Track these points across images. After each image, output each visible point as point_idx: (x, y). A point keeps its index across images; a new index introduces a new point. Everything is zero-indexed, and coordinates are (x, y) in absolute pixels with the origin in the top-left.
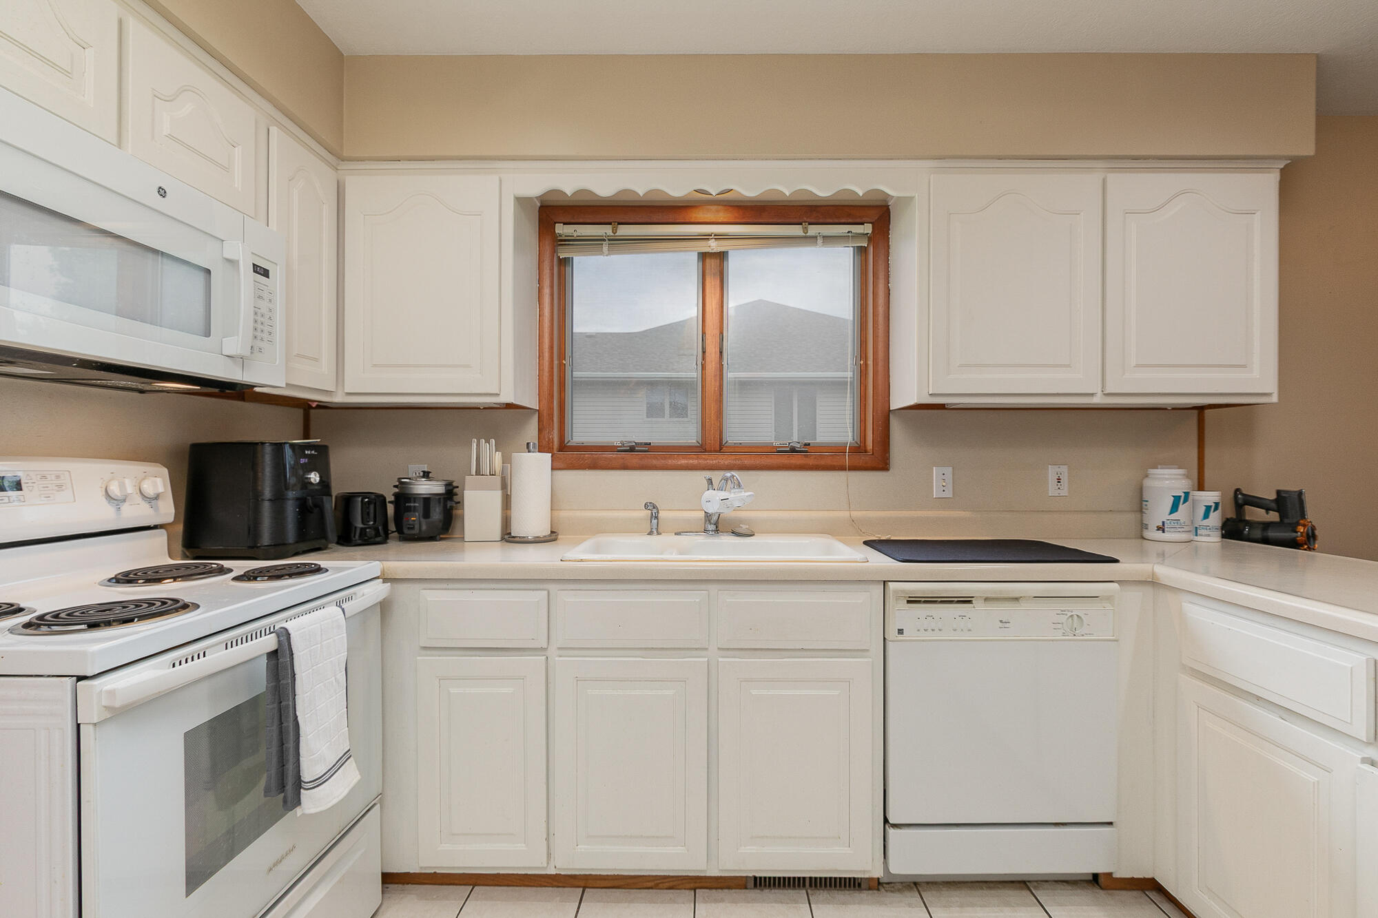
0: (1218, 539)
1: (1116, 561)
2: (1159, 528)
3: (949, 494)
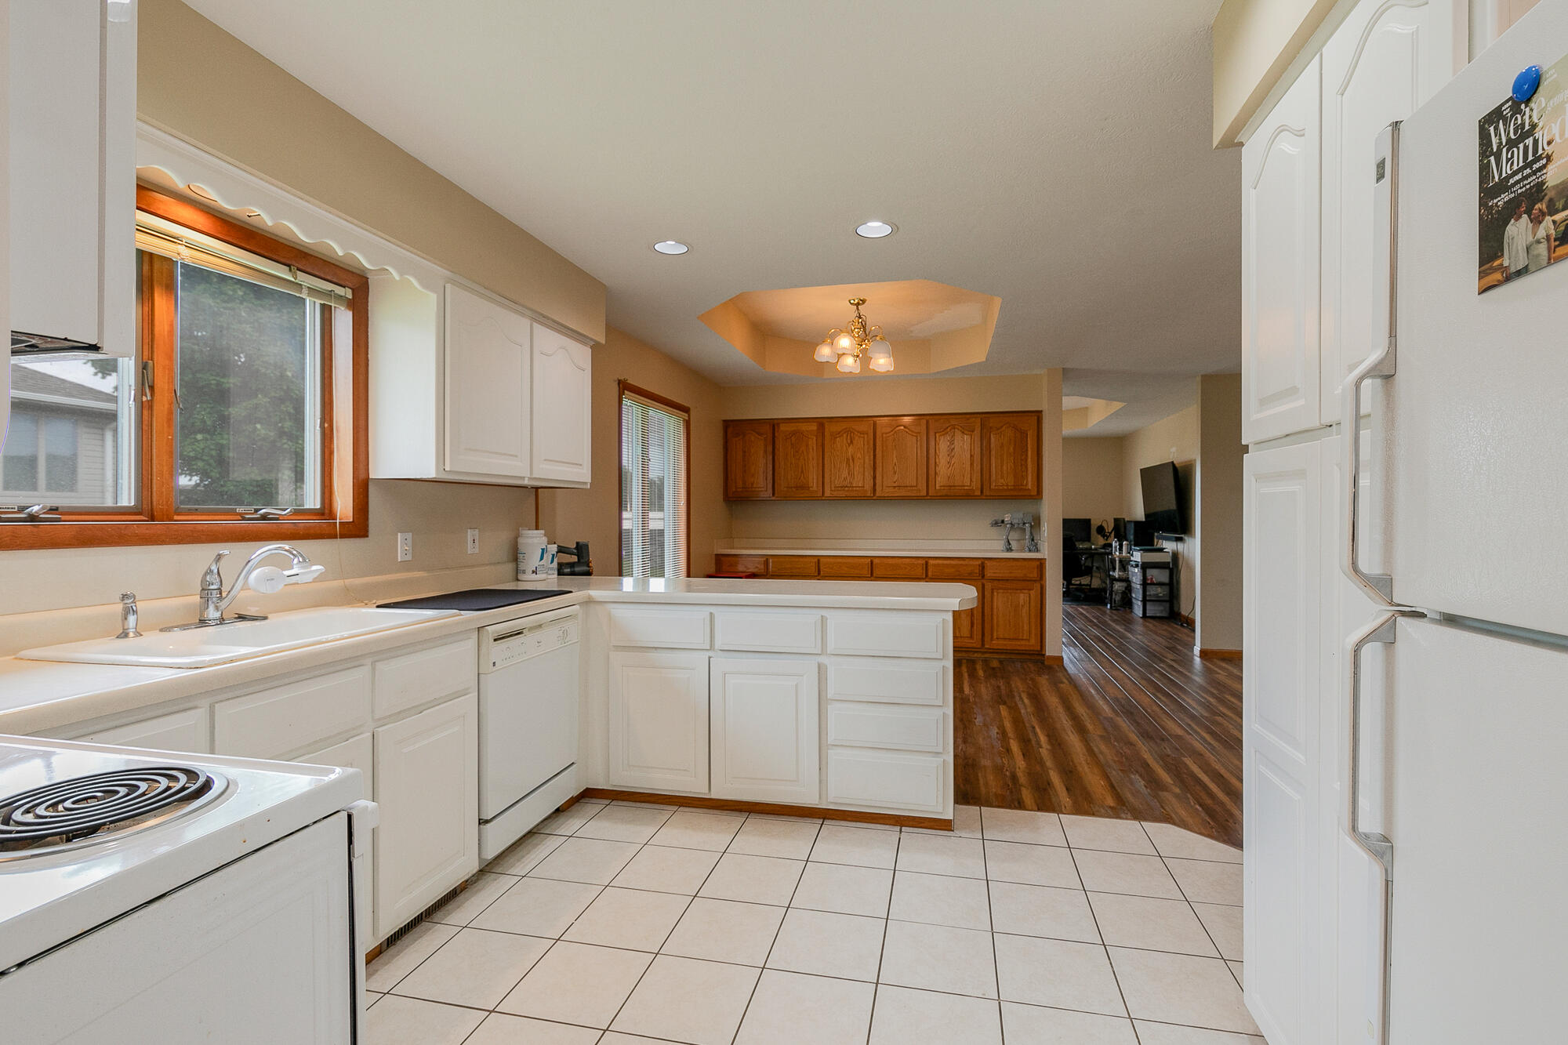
0: (556, 576)
1: (571, 592)
2: (533, 572)
3: (409, 557)
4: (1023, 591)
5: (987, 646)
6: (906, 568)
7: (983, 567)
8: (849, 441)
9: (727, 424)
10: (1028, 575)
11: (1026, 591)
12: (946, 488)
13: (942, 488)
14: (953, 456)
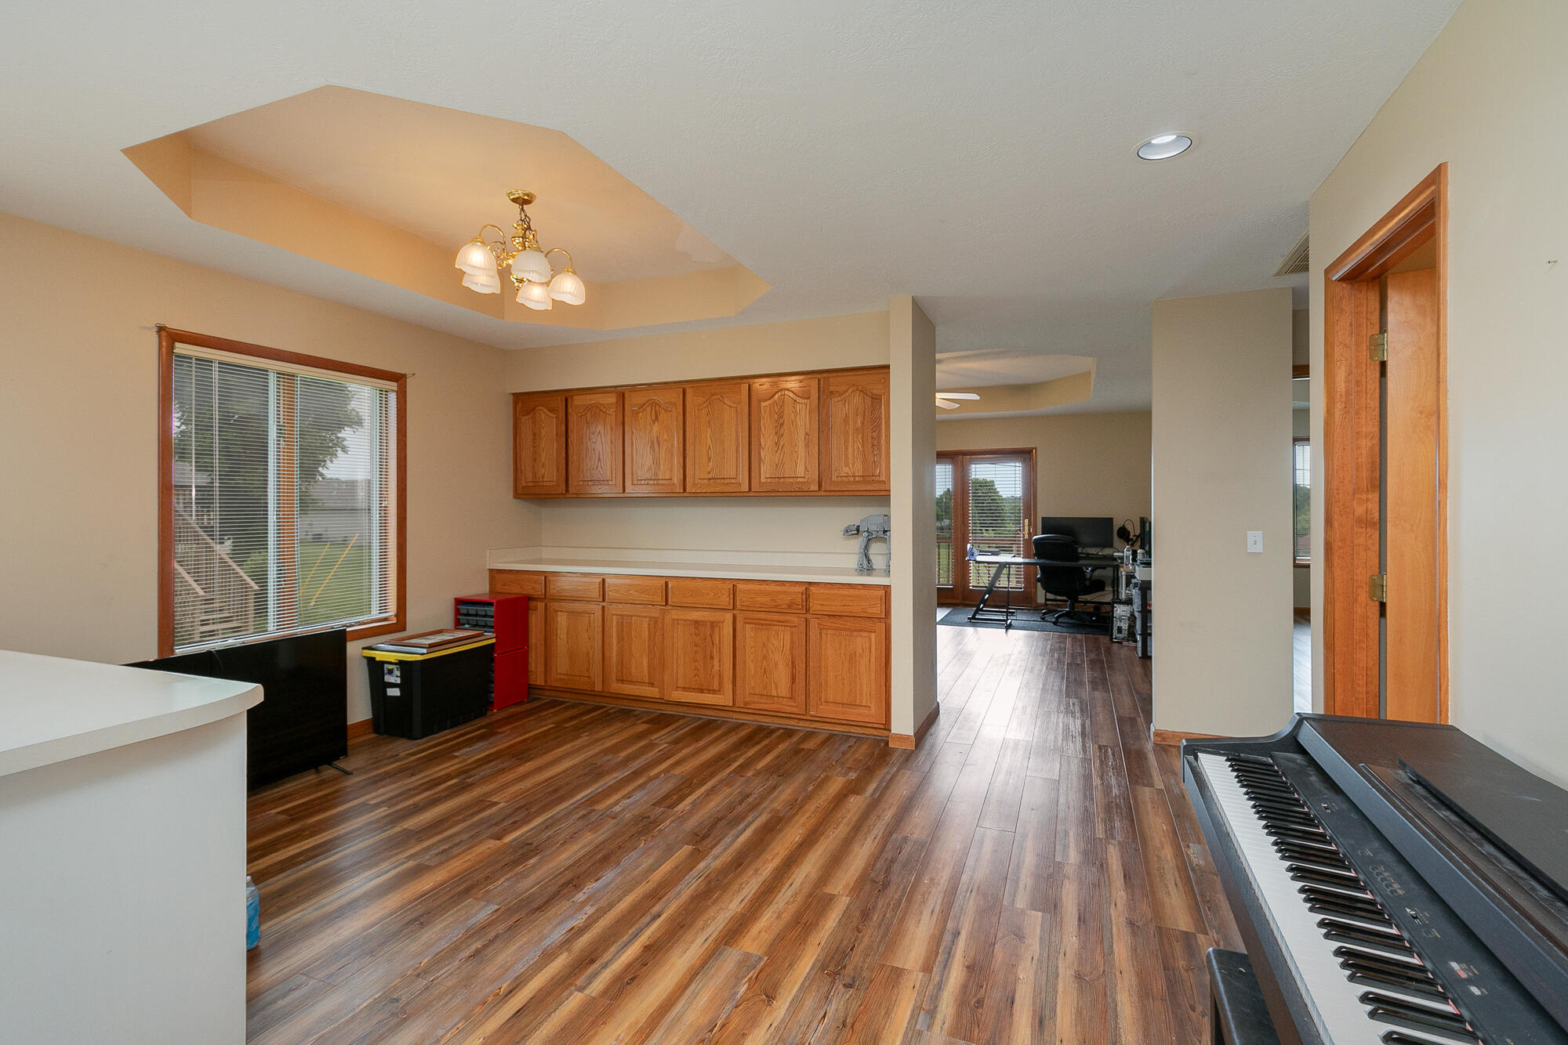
4: (862, 634)
5: (812, 713)
6: (708, 594)
7: (807, 595)
8: (653, 418)
9: (518, 397)
10: (870, 611)
11: (866, 634)
12: (773, 480)
13: (769, 480)
14: (782, 435)
